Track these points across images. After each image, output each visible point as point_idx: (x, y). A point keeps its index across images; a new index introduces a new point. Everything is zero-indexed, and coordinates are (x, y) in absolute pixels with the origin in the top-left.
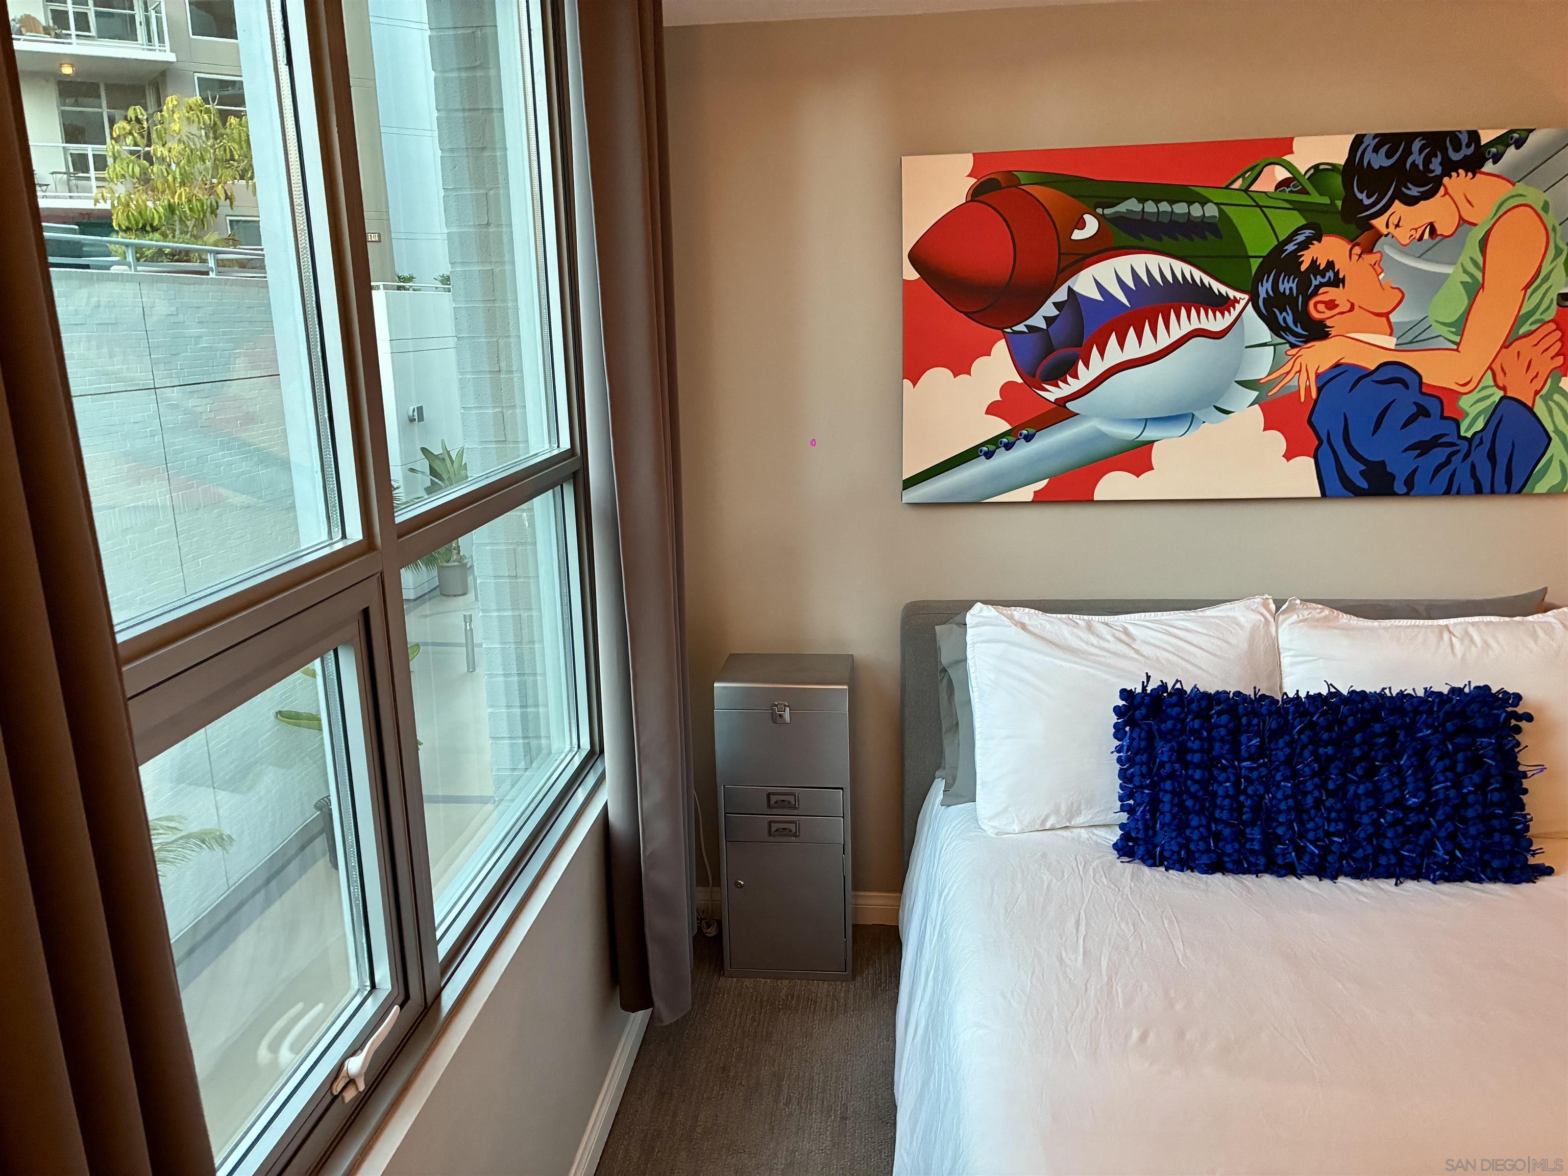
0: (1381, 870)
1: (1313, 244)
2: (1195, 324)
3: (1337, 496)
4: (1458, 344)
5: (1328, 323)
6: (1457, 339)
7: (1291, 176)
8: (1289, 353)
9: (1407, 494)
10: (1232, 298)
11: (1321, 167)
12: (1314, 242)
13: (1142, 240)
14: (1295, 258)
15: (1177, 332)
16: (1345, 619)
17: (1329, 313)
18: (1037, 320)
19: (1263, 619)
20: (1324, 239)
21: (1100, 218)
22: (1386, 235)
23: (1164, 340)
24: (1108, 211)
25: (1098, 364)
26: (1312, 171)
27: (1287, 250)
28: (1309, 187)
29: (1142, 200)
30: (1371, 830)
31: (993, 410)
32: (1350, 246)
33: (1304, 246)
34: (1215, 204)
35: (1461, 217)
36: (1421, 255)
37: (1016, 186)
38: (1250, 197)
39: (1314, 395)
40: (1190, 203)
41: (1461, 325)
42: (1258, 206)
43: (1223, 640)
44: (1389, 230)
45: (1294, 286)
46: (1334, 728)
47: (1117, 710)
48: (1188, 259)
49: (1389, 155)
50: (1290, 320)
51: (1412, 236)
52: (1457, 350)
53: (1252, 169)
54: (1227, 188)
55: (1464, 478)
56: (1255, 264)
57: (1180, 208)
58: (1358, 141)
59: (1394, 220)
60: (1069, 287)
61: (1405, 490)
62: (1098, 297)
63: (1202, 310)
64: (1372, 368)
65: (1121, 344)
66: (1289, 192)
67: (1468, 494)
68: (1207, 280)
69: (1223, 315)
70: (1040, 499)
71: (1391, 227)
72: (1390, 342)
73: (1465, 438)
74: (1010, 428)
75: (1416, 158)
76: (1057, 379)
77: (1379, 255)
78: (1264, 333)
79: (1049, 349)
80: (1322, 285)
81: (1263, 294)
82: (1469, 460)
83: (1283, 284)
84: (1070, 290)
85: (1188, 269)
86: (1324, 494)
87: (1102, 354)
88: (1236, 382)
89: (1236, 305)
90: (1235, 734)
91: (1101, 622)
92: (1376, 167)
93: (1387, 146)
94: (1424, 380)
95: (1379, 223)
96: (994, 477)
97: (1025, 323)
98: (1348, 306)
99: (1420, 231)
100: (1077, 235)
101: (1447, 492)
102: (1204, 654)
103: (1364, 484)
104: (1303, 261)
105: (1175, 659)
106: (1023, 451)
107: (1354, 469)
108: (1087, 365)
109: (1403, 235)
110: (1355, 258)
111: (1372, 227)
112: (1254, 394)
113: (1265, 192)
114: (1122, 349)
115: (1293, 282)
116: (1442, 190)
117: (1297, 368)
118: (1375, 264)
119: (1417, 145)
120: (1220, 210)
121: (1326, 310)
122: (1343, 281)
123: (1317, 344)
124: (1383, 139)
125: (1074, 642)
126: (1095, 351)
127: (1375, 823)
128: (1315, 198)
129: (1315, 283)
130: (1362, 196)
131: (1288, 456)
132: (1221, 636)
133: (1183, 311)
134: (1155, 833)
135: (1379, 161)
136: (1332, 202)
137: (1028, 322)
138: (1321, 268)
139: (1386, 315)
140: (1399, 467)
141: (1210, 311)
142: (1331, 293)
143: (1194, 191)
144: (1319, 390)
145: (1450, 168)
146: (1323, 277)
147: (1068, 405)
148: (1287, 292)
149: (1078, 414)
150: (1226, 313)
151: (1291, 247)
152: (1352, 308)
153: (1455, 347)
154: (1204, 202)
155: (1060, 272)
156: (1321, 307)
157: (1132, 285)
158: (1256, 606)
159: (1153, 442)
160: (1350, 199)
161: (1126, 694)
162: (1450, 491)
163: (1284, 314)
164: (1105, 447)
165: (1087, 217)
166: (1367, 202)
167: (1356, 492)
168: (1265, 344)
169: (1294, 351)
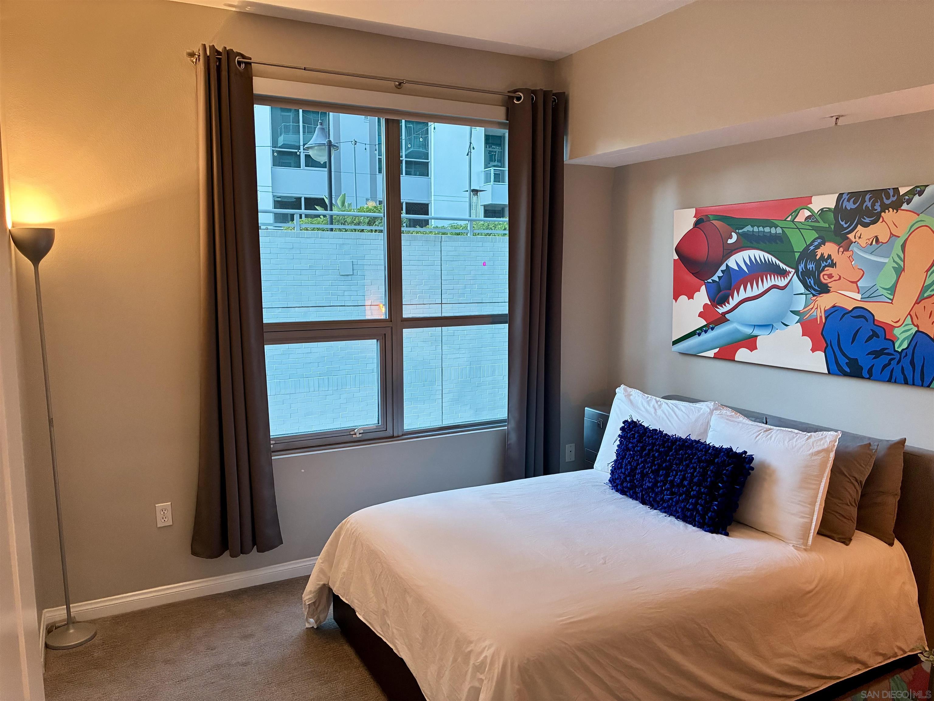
1: (822, 246)
2: (773, 283)
3: (835, 374)
5: (829, 285)
6: (891, 297)
7: (811, 214)
8: (812, 299)
9: (869, 378)
10: (788, 271)
11: (824, 210)
12: (822, 245)
13: (752, 243)
14: (814, 253)
15: (767, 285)
17: (829, 280)
18: (715, 278)
20: (826, 244)
21: (737, 234)
22: (855, 242)
23: (761, 290)
24: (740, 231)
25: (737, 299)
26: (820, 212)
27: (810, 249)
28: (820, 220)
29: (753, 226)
31: (701, 315)
32: (838, 247)
33: (818, 247)
34: (781, 227)
35: (891, 234)
36: (872, 252)
37: (709, 221)
38: (794, 224)
39: (824, 321)
40: (770, 227)
41: (893, 290)
42: (798, 228)
43: (688, 416)
44: (856, 240)
45: (814, 266)
48: (771, 252)
49: (854, 203)
50: (812, 282)
51: (867, 242)
52: (892, 303)
53: (795, 212)
54: (785, 220)
55: (898, 374)
57: (767, 229)
58: (840, 196)
59: (858, 235)
60: (726, 263)
61: (868, 376)
62: (736, 268)
63: (772, 275)
64: (850, 309)
65: (745, 290)
66: (811, 222)
67: (901, 383)
68: (778, 262)
69: (784, 279)
70: (716, 357)
71: (857, 238)
72: (858, 297)
73: (898, 352)
74: (706, 323)
75: (868, 204)
76: (722, 303)
77: (851, 251)
78: (802, 289)
79: (719, 290)
80: (826, 266)
81: (800, 270)
82: (900, 365)
83: (809, 265)
84: (727, 265)
85: (770, 257)
86: (829, 373)
87: (738, 293)
88: (790, 311)
89: (790, 274)
92: (849, 209)
93: (853, 199)
94: (875, 318)
96: (702, 344)
97: (711, 279)
98: (838, 278)
99: (871, 240)
100: (730, 241)
101: (889, 381)
103: (848, 370)
104: (817, 254)
106: (711, 334)
107: (843, 361)
108: (733, 298)
109: (862, 242)
110: (840, 253)
111: (848, 238)
112: (797, 318)
113: (801, 222)
114: (745, 292)
115: (813, 264)
116: (881, 219)
117: (816, 307)
118: (850, 257)
119: (868, 197)
120: (783, 231)
121: (827, 279)
122: (835, 264)
123: (824, 295)
124: (852, 195)
126: (735, 292)
128: (822, 224)
129: (823, 265)
130: (843, 223)
131: (813, 350)
133: (768, 276)
135: (850, 206)
137: (713, 278)
138: (825, 258)
139: (856, 283)
140: (865, 362)
141: (779, 277)
142: (830, 270)
143: (774, 222)
144: (826, 318)
145: (884, 208)
146: (827, 262)
147: (726, 316)
148: (811, 269)
149: (729, 320)
150: (786, 278)
151: (812, 248)
152: (840, 279)
153: (891, 301)
154: (776, 227)
156: (826, 277)
157: (749, 263)
158: (712, 405)
159: (757, 336)
160: (837, 223)
162: (891, 380)
163: (810, 280)
164: (739, 337)
165: (733, 233)
166: (845, 226)
167: (846, 374)
168: (802, 294)
169: (815, 298)
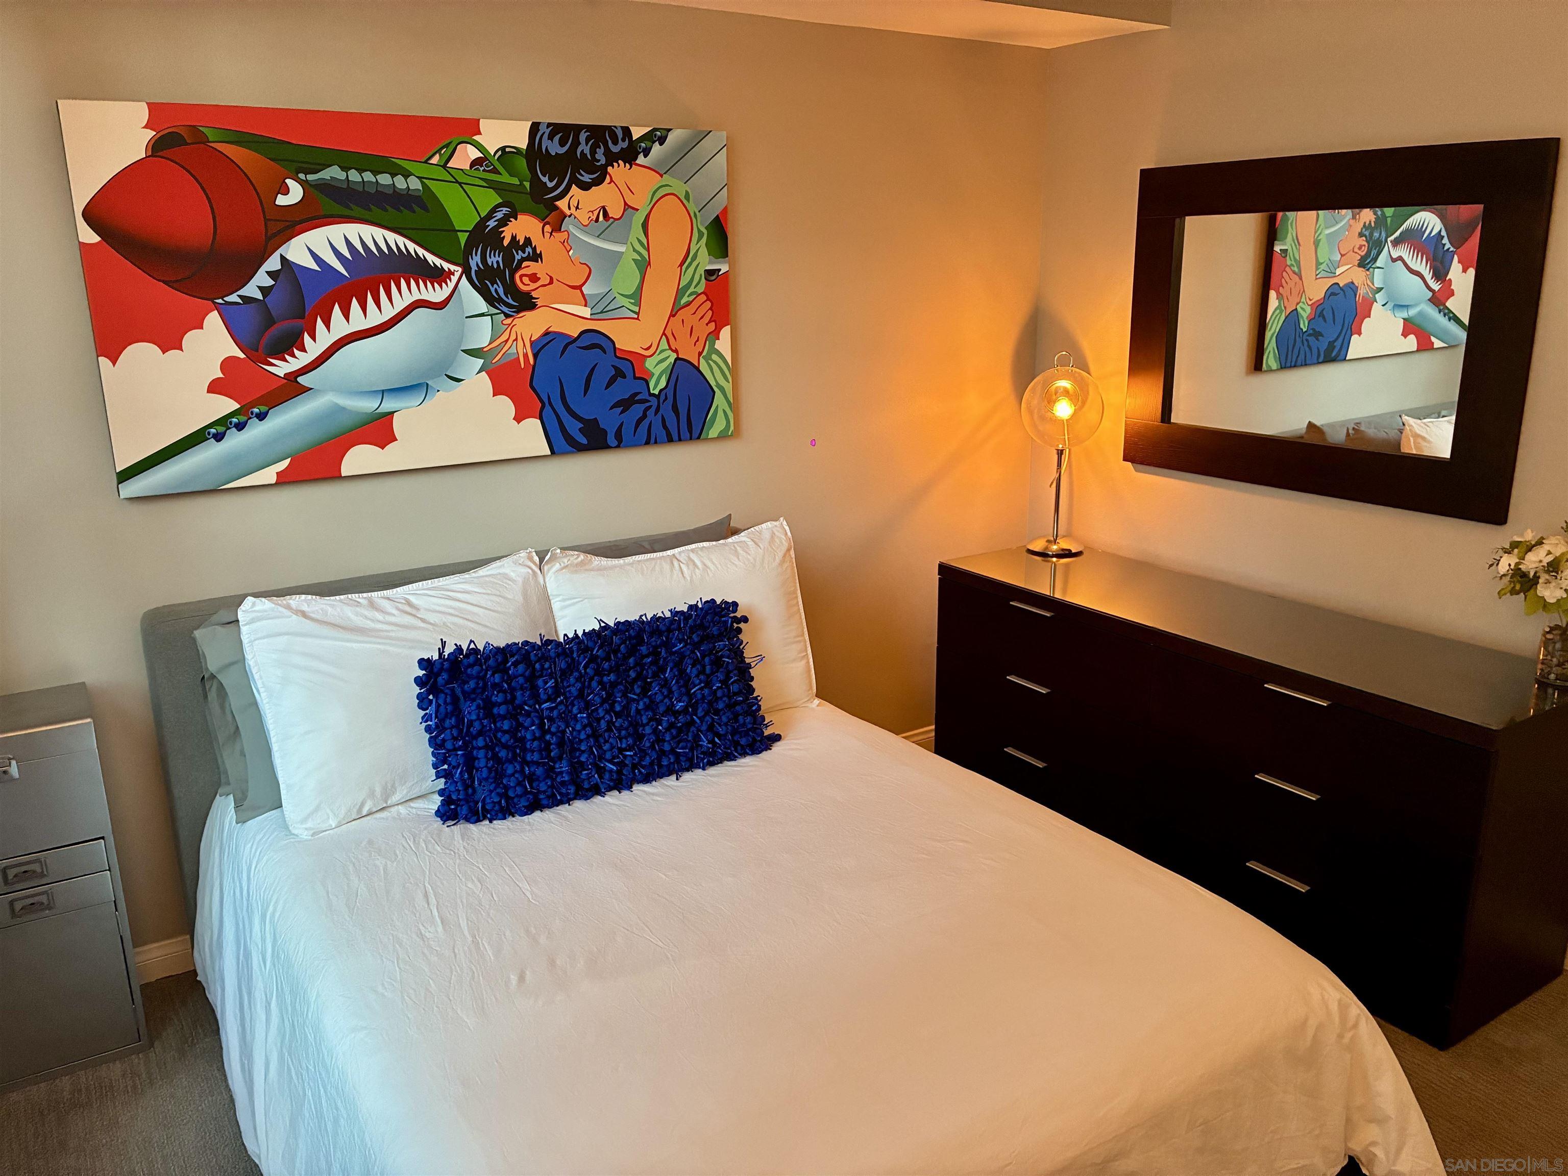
0: (664, 770)
1: (511, 221)
2: (416, 296)
3: (564, 453)
4: (638, 314)
5: (534, 294)
6: (636, 309)
7: (482, 156)
8: (504, 322)
9: (618, 446)
10: (447, 270)
11: (507, 150)
12: (511, 219)
13: (352, 209)
14: (496, 234)
15: (400, 304)
16: (598, 561)
17: (533, 286)
18: (251, 290)
19: (530, 571)
20: (519, 217)
21: (302, 183)
22: (570, 216)
23: (389, 312)
24: (311, 177)
25: (324, 338)
26: (500, 153)
27: (489, 225)
28: (499, 168)
29: (345, 169)
30: (653, 738)
31: (215, 387)
32: (542, 224)
33: (504, 222)
34: (418, 177)
35: (626, 204)
36: (600, 235)
37: (204, 143)
38: (448, 172)
39: (532, 361)
40: (393, 175)
41: (637, 296)
42: (457, 182)
43: (500, 596)
44: (571, 211)
45: (500, 260)
46: (610, 657)
47: (419, 681)
48: (401, 231)
49: (562, 143)
50: (501, 291)
51: (590, 217)
52: (637, 319)
53: (447, 146)
54: (426, 162)
55: (658, 429)
56: (463, 238)
57: (384, 179)
58: (535, 128)
59: (574, 203)
60: (281, 255)
61: (616, 443)
62: (314, 266)
63: (420, 281)
64: (576, 335)
65: (347, 316)
66: (483, 171)
67: (662, 443)
68: (421, 252)
69: (441, 287)
71: (573, 209)
72: (586, 312)
73: (654, 395)
74: (239, 406)
75: (584, 148)
76: (284, 353)
77: (566, 233)
79: (270, 321)
80: (523, 260)
81: (474, 268)
82: (659, 414)
83: (490, 257)
84: (283, 259)
85: (401, 240)
86: (553, 452)
87: (328, 327)
88: (462, 350)
89: (452, 276)
90: (532, 678)
91: (382, 598)
92: (553, 154)
93: (559, 135)
94: (617, 346)
95: (562, 204)
96: (231, 459)
97: (239, 293)
98: (548, 281)
99: (596, 213)
100: (281, 200)
101: (647, 443)
102: (487, 612)
103: (584, 441)
104: (504, 237)
105: (461, 621)
106: (256, 431)
107: (573, 427)
108: (314, 338)
109: (583, 216)
110: (547, 235)
111: (557, 208)
112: (480, 362)
113: (462, 170)
114: (348, 321)
115: (499, 257)
116: (608, 179)
117: (513, 337)
118: (564, 242)
119: (583, 136)
120: (422, 183)
121: (529, 283)
122: (540, 255)
123: (527, 314)
124: (557, 129)
125: (359, 621)
126: (319, 322)
127: (655, 731)
128: (505, 178)
129: (518, 257)
130: (545, 179)
131: (518, 418)
132: (498, 593)
133: (403, 282)
134: (474, 791)
135: (554, 148)
136: (521, 184)
137: (240, 293)
138: (521, 244)
139: (579, 288)
140: (609, 421)
141: (428, 282)
142: (530, 267)
143: (396, 164)
144: (535, 356)
145: (612, 158)
146: (524, 253)
147: (300, 379)
148: (495, 266)
149: (312, 389)
150: (444, 284)
151: (492, 223)
152: (551, 282)
153: (636, 316)
154: (407, 175)
155: (269, 238)
156: (526, 280)
157: (347, 255)
158: (522, 560)
159: (394, 412)
160: (535, 181)
161: (424, 663)
162: (649, 441)
163: (495, 286)
164: (346, 422)
165: (288, 181)
166: (550, 185)
167: (580, 448)
168: (482, 315)
169: (509, 321)
